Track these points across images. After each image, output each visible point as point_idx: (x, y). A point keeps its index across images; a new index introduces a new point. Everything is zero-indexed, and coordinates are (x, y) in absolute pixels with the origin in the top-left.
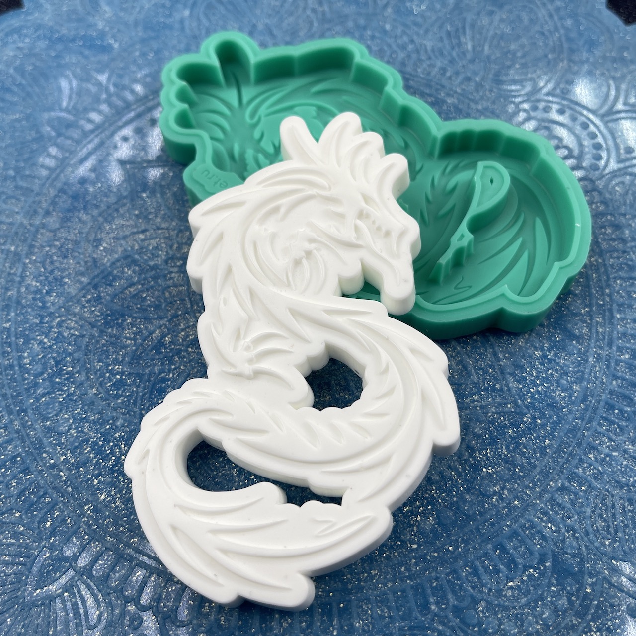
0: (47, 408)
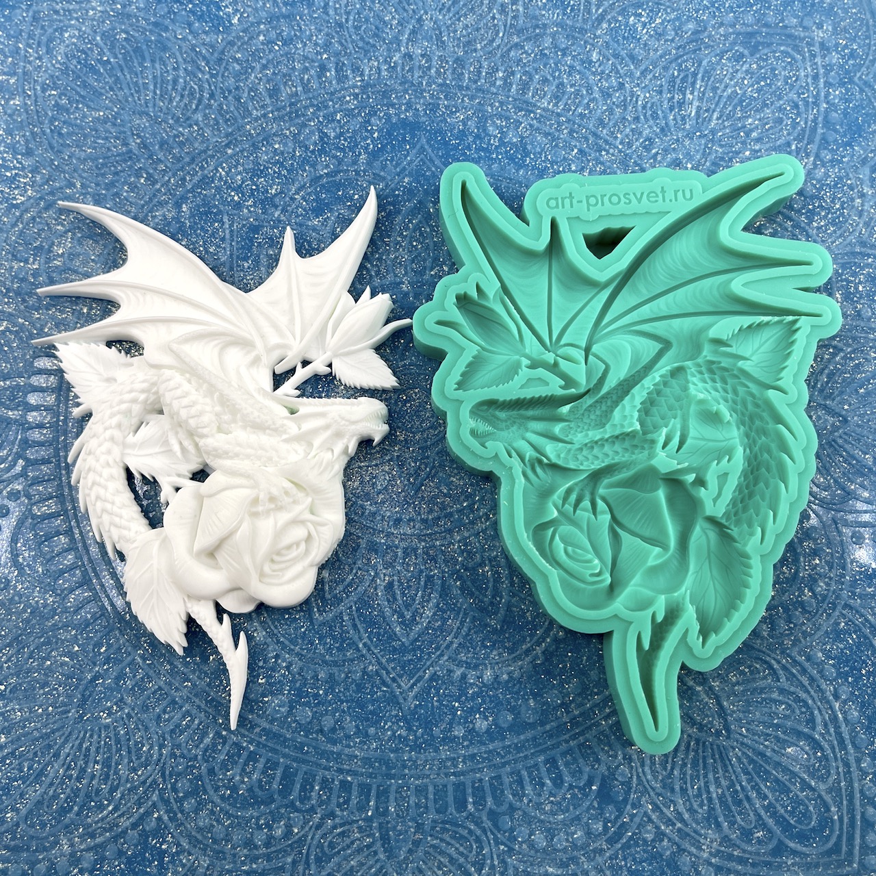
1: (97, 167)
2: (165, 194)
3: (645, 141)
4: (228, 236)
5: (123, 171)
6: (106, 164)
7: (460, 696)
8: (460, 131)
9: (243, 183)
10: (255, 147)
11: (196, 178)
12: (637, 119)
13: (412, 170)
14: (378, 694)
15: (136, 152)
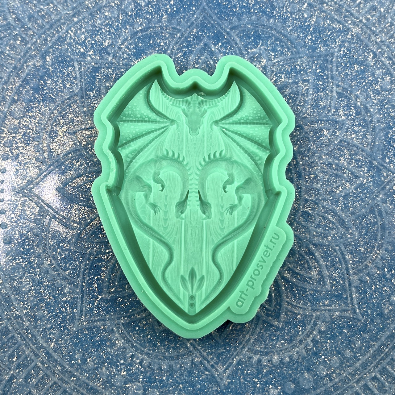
0: (14, 272)
2: (34, 50)
4: (78, 76)
5: (4, 37)
10: (92, 15)
13: (198, 23)
14: (203, 377)
15: (13, 24)
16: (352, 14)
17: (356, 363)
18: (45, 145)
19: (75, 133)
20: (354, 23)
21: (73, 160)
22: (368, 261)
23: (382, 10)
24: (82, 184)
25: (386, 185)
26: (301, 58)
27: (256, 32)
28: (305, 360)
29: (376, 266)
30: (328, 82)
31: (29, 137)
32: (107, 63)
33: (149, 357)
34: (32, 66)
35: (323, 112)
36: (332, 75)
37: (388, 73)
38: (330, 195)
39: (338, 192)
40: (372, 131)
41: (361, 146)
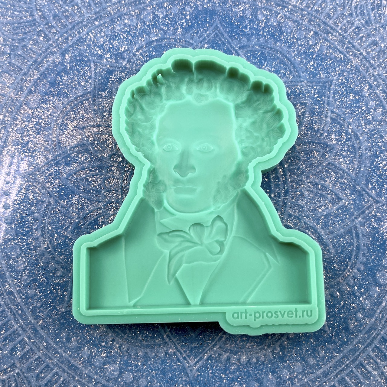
1: (13, 28)
2: (55, 47)
3: (356, 29)
4: (93, 76)
5: (28, 32)
6: (19, 27)
7: (226, 370)
8: (240, 17)
9: (104, 43)
10: (113, 21)
11: (75, 38)
12: (351, 15)
13: (210, 40)
14: (175, 367)
15: (38, 21)
16: (353, 46)
17: (317, 371)
18: (55, 136)
19: (83, 128)
20: (355, 55)
21: (79, 154)
22: (340, 278)
23: (383, 45)
24: (85, 177)
25: (365, 210)
26: (301, 82)
27: (262, 53)
28: (271, 363)
29: (347, 284)
30: (324, 108)
31: (41, 126)
32: (121, 67)
33: (127, 343)
34: (51, 62)
35: (316, 134)
36: (328, 101)
37: (381, 105)
38: (313, 212)
39: (320, 210)
40: (359, 158)
41: (347, 170)
